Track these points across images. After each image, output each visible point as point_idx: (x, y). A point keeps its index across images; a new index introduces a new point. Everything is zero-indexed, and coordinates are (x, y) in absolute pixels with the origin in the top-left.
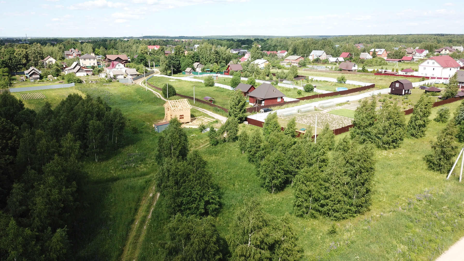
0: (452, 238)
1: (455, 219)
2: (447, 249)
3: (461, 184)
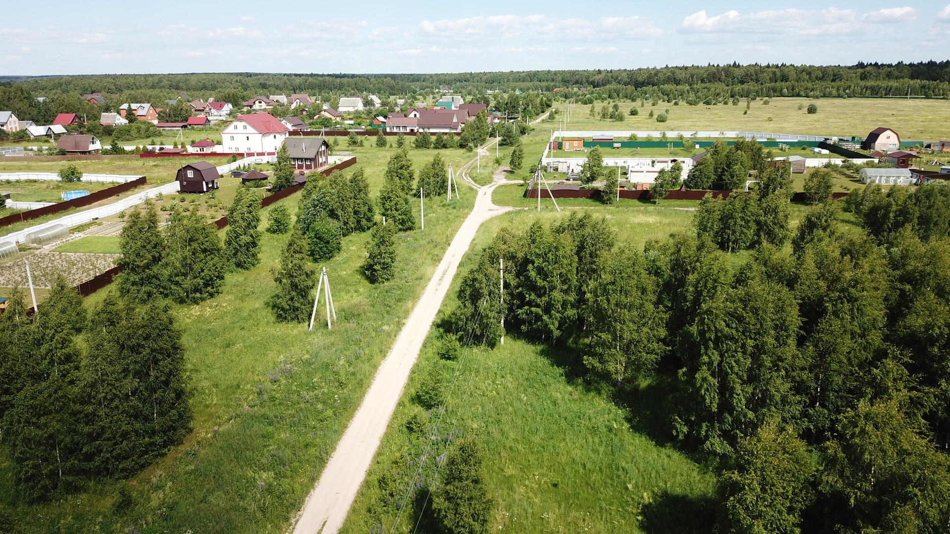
0: (336, 427)
1: (334, 393)
2: (334, 449)
3: (331, 333)
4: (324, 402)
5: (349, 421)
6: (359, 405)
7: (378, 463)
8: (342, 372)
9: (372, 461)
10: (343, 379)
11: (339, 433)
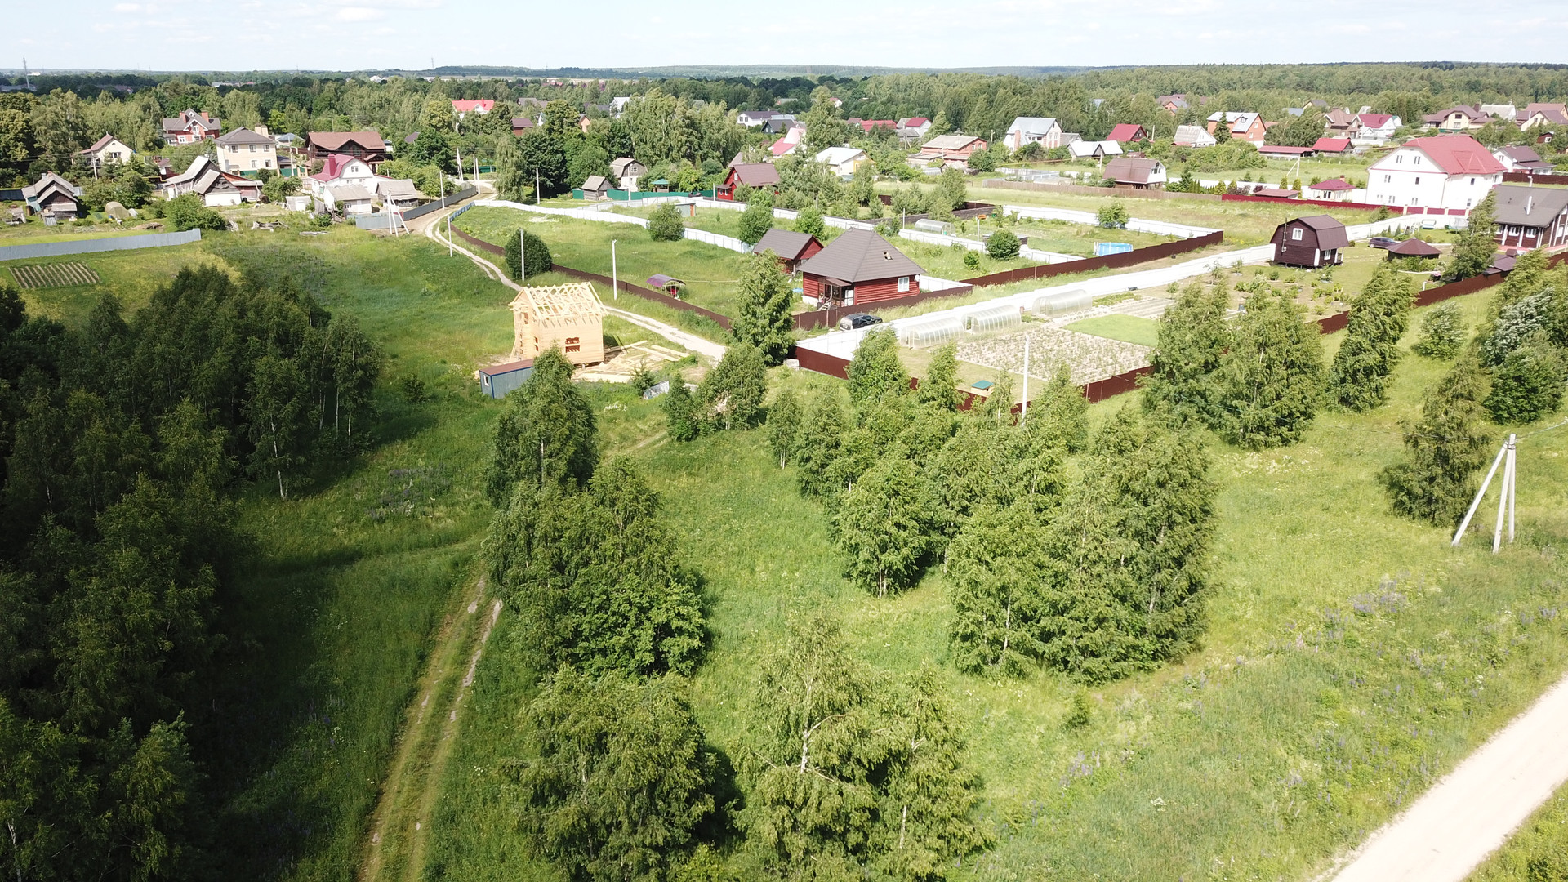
0: (1464, 733)
1: (1475, 672)
2: (1449, 770)
3: (1500, 561)
4: (1450, 681)
5: (1493, 730)
6: (1522, 710)
7: (1537, 830)
8: (1502, 637)
9: (1524, 822)
10: (1501, 650)
11: (1468, 745)
